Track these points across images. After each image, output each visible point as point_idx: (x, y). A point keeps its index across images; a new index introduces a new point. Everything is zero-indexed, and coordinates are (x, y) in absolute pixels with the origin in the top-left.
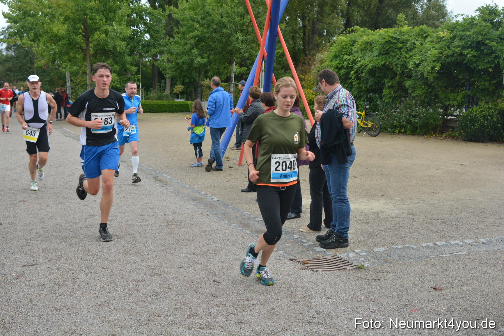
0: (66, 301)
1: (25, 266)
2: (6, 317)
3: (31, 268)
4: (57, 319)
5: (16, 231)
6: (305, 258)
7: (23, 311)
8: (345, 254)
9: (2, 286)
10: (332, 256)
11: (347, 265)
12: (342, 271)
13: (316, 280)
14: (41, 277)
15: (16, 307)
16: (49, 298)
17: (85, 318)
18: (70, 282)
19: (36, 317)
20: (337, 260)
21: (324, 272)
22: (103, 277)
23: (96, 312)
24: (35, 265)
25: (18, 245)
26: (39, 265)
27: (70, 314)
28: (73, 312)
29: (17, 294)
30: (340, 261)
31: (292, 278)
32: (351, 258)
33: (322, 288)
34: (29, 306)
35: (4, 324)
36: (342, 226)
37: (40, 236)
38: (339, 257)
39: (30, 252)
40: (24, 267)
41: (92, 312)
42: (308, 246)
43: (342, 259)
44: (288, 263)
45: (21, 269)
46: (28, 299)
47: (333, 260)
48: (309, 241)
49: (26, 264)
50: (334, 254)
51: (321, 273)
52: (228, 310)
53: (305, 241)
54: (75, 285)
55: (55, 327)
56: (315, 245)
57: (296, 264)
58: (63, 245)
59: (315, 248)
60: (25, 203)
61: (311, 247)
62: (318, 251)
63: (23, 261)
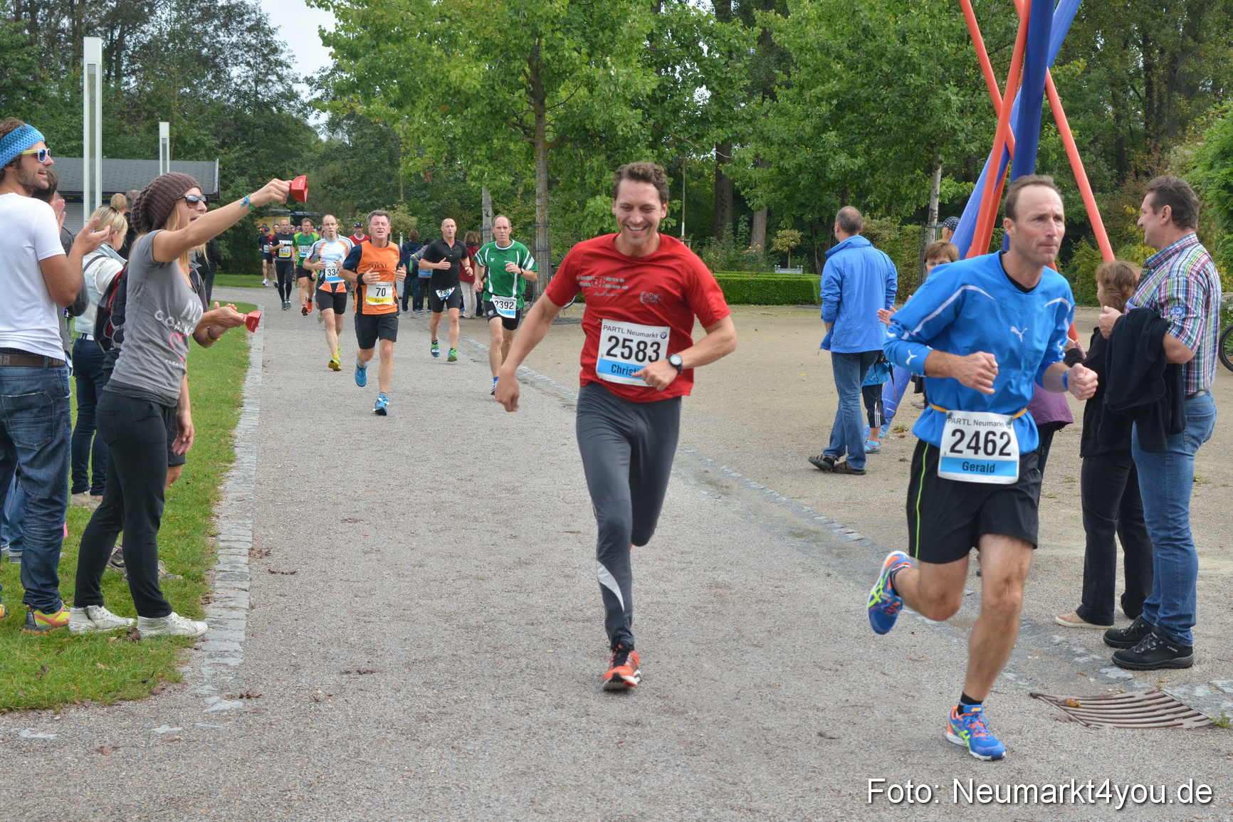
0: (441, 758)
1: (347, 672)
2: (295, 785)
3: (361, 678)
4: (416, 798)
5: (331, 591)
6: (1072, 694)
7: (336, 773)
8: (1183, 690)
9: (291, 715)
10: (1147, 691)
11: (1184, 718)
12: (1169, 730)
13: (1090, 748)
14: (384, 700)
15: (319, 765)
16: (401, 749)
17: (483, 801)
18: (455, 716)
19: (366, 790)
20: (1158, 704)
21: (1117, 731)
22: (538, 710)
23: (511, 788)
24: (372, 672)
25: (333, 625)
26: (381, 672)
27: (449, 789)
28: (457, 785)
29: (323, 736)
30: (1167, 705)
31: (1026, 738)
32: (1198, 698)
33: (1102, 769)
34: (352, 765)
35: (290, 800)
36: (1172, 609)
37: (389, 605)
38: (1165, 696)
39: (362, 641)
40: (345, 676)
41: (502, 788)
42: (1085, 663)
43: (1173, 700)
44: (1024, 703)
45: (338, 679)
46: (351, 748)
47: (1149, 702)
48: (1092, 652)
49: (348, 668)
50: (1154, 688)
51: (1109, 733)
52: (845, 804)
53: (1081, 650)
54: (466, 723)
55: (410, 816)
56: (1105, 663)
57: (1042, 705)
58: (446, 630)
59: (1104, 670)
60: (357, 525)
61: (1094, 668)
62: (1112, 676)
63: (342, 662)
